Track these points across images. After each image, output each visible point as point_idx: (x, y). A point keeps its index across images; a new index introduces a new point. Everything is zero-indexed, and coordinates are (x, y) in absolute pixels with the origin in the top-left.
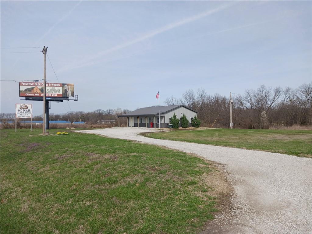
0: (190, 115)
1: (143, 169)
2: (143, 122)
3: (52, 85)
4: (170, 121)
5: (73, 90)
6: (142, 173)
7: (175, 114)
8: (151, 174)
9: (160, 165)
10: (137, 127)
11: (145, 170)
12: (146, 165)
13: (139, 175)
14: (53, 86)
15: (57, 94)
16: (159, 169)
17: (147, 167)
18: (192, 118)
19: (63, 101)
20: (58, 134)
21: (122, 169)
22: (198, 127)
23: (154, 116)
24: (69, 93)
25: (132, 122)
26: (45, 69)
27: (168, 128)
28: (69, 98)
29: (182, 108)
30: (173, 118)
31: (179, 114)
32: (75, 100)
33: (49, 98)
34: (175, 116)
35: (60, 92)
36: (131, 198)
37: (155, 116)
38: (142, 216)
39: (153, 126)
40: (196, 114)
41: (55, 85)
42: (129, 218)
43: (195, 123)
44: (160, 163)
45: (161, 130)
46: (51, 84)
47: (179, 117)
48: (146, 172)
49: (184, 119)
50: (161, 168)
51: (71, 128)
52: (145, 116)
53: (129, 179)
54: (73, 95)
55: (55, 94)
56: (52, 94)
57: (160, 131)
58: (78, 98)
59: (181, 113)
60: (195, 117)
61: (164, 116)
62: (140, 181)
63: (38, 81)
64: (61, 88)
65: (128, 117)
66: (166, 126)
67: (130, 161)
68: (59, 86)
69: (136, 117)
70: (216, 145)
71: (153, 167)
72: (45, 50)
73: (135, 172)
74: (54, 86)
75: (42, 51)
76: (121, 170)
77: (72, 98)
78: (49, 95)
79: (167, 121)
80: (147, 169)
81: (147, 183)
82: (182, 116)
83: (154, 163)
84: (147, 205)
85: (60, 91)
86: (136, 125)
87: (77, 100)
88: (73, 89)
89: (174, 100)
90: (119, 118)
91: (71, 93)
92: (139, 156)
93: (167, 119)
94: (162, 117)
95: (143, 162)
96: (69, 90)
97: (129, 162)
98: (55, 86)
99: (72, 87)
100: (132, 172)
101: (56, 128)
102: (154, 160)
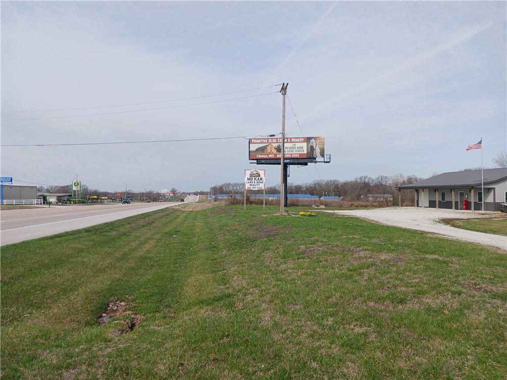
1: (455, 285)
2: (447, 199)
3: (293, 140)
5: (322, 146)
6: (454, 293)
8: (474, 297)
9: (491, 281)
10: (435, 207)
11: (460, 288)
12: (460, 278)
13: (448, 294)
14: (293, 142)
15: (300, 154)
16: (489, 289)
17: (464, 282)
19: (307, 165)
20: (301, 215)
21: (413, 281)
23: (470, 188)
25: (424, 199)
26: (284, 117)
27: (502, 211)
28: (317, 160)
32: (325, 162)
33: (288, 161)
35: (303, 151)
36: (435, 334)
37: (472, 187)
38: (460, 369)
39: (467, 206)
41: (296, 140)
42: (434, 368)
44: (490, 279)
45: (487, 216)
46: (291, 139)
48: (462, 293)
50: (494, 288)
51: (318, 206)
52: (452, 189)
53: (428, 300)
54: (322, 155)
55: (295, 154)
56: (291, 154)
57: (483, 216)
58: (330, 158)
62: (451, 306)
63: (274, 136)
64: (304, 145)
65: (417, 190)
66: (498, 207)
67: (427, 268)
68: (302, 142)
69: (433, 190)
71: (476, 284)
72: (284, 89)
73: (441, 289)
75: (280, 90)
76: (412, 283)
78: (288, 156)
79: (501, 199)
80: (463, 286)
81: (466, 311)
83: (478, 277)
84: (469, 351)
85: (304, 148)
86: (432, 205)
87: (329, 162)
90: (400, 191)
91: (319, 151)
92: (444, 262)
93: (499, 195)
94: (489, 190)
95: (455, 274)
96: (317, 146)
97: (426, 270)
98: (297, 142)
99: (322, 141)
100: (434, 288)
101: (298, 206)
102: (476, 271)
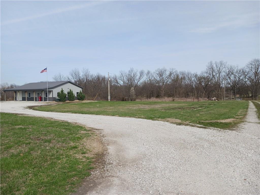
0: (76, 90)
1: (28, 139)
2: (31, 96)
4: (58, 95)
6: (27, 144)
7: (62, 89)
8: (36, 144)
9: (46, 135)
10: (25, 101)
11: (30, 141)
12: (31, 136)
13: (23, 145)
16: (44, 139)
18: (77, 93)
21: (5, 142)
22: (83, 100)
23: (42, 90)
25: (19, 96)
27: (56, 101)
29: (69, 84)
30: (60, 92)
31: (66, 89)
34: (62, 91)
36: (14, 168)
38: (24, 183)
39: (41, 99)
40: (81, 89)
42: (10, 187)
43: (80, 97)
47: (66, 92)
48: (31, 143)
49: (70, 93)
50: (46, 138)
52: (34, 91)
53: (13, 151)
57: (48, 104)
59: (68, 89)
60: (80, 92)
61: (52, 91)
62: (25, 151)
65: (16, 92)
66: (54, 99)
67: (15, 133)
69: (24, 91)
70: (97, 114)
71: (38, 137)
73: (20, 144)
79: (55, 95)
80: (32, 139)
81: (31, 152)
82: (69, 91)
83: (40, 134)
84: (30, 172)
86: (24, 99)
89: (62, 77)
90: (5, 92)
92: (24, 129)
93: (55, 93)
94: (50, 92)
95: (29, 134)
100: (17, 143)
102: (39, 131)
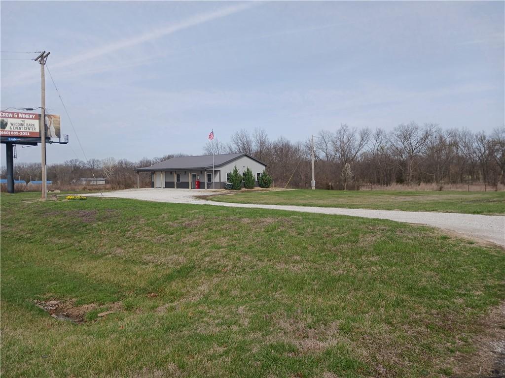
0: (257, 169)
2: (182, 180)
3: (20, 116)
4: (228, 179)
5: (58, 125)
7: (236, 168)
10: (174, 188)
15: (30, 133)
18: (258, 174)
19: (37, 145)
20: (69, 199)
22: (268, 188)
24: (52, 131)
25: (160, 180)
26: (43, 89)
27: (226, 189)
29: (245, 158)
30: (232, 174)
31: (244, 165)
32: (61, 143)
33: (15, 139)
34: (236, 171)
35: (35, 129)
37: (205, 170)
41: (25, 116)
43: (264, 182)
46: (18, 114)
47: (241, 173)
49: (248, 174)
51: (53, 191)
52: (186, 171)
55: (25, 131)
56: (19, 132)
58: (68, 139)
59: (244, 167)
60: (264, 173)
61: (219, 171)
63: (31, 109)
64: (36, 123)
65: (153, 172)
66: (223, 186)
68: (32, 119)
69: (169, 172)
72: (43, 58)
74: (22, 118)
75: (35, 58)
77: (57, 140)
78: (15, 133)
79: (224, 179)
82: (246, 170)
85: (35, 126)
86: (169, 185)
87: (66, 143)
88: (60, 124)
90: (138, 173)
91: (54, 130)
93: (223, 176)
94: (216, 172)
96: (52, 125)
98: (26, 118)
99: (57, 120)
